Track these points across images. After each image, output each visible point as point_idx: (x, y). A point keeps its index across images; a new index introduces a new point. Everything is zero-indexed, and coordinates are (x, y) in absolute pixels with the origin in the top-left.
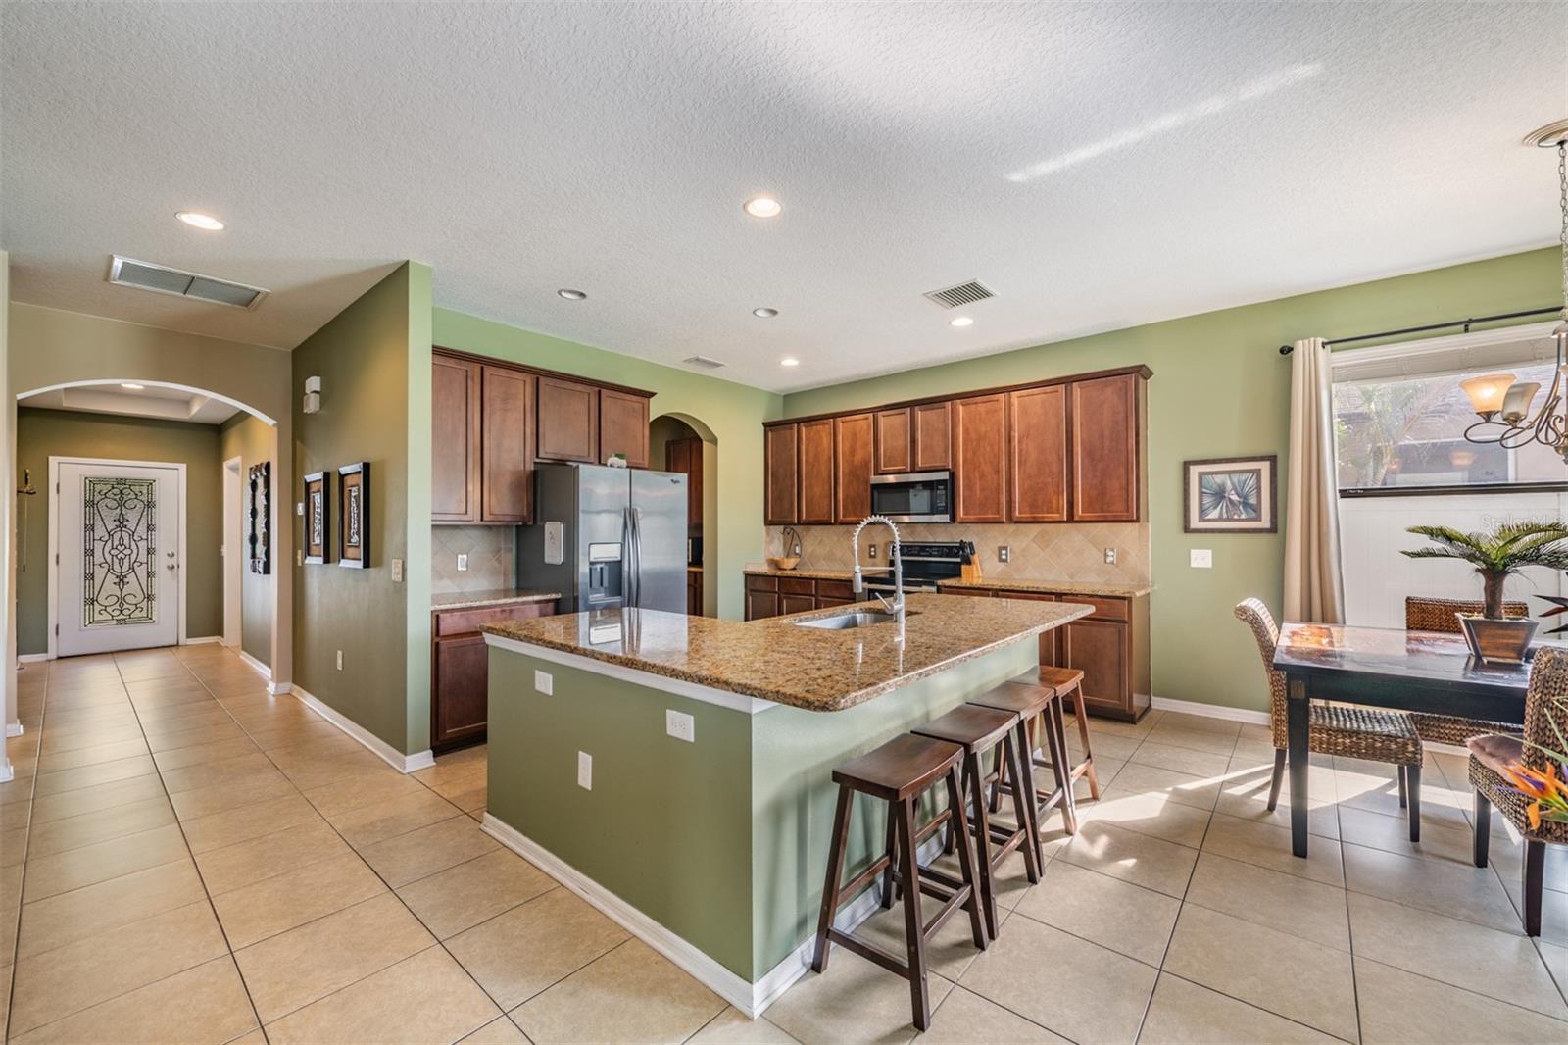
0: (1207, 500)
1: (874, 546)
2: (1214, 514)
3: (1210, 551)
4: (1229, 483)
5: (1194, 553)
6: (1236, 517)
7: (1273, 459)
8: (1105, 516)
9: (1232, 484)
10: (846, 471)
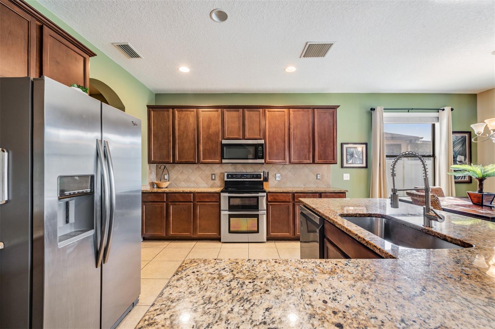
0: (349, 157)
1: (214, 174)
2: (350, 162)
3: (349, 174)
4: (355, 151)
5: (345, 175)
6: (357, 163)
7: (366, 144)
8: (326, 161)
9: (356, 151)
10: (205, 136)
